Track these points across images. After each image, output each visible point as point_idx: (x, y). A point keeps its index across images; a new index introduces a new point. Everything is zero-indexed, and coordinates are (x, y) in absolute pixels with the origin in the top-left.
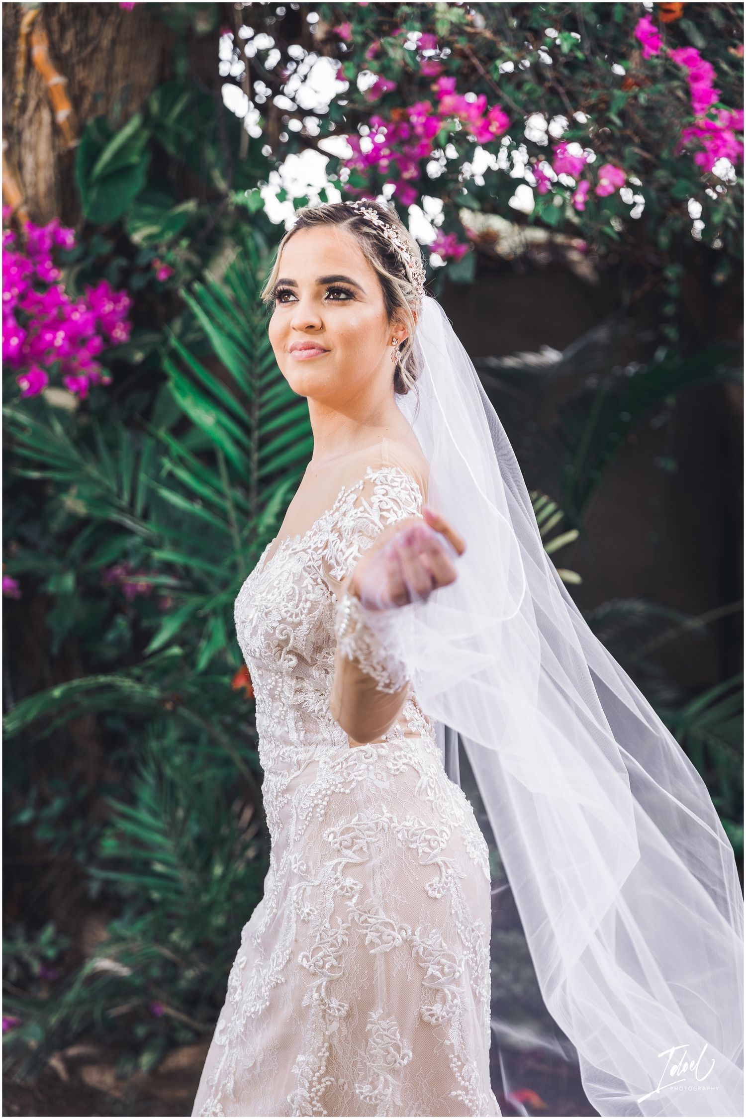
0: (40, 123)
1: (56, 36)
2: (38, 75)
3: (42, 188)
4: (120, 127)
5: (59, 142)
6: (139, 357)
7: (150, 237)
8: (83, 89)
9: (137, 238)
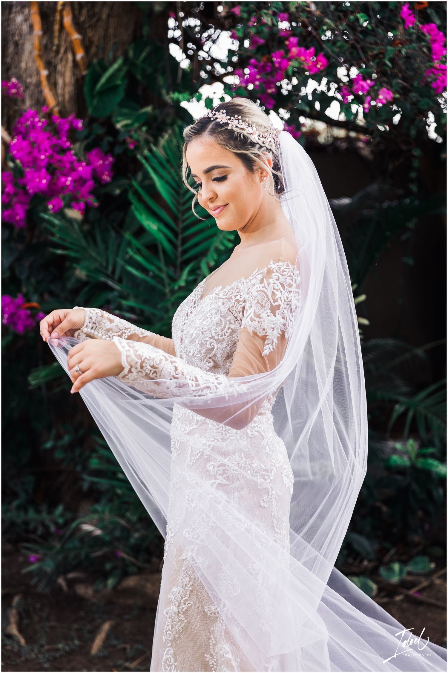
0: (67, 60)
1: (77, 12)
2: (66, 34)
3: (67, 97)
4: (111, 64)
5: (77, 72)
6: (118, 192)
7: (126, 126)
8: (91, 42)
9: (119, 126)
